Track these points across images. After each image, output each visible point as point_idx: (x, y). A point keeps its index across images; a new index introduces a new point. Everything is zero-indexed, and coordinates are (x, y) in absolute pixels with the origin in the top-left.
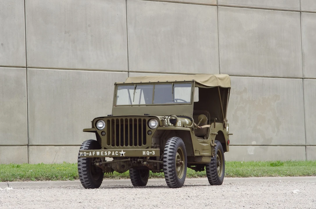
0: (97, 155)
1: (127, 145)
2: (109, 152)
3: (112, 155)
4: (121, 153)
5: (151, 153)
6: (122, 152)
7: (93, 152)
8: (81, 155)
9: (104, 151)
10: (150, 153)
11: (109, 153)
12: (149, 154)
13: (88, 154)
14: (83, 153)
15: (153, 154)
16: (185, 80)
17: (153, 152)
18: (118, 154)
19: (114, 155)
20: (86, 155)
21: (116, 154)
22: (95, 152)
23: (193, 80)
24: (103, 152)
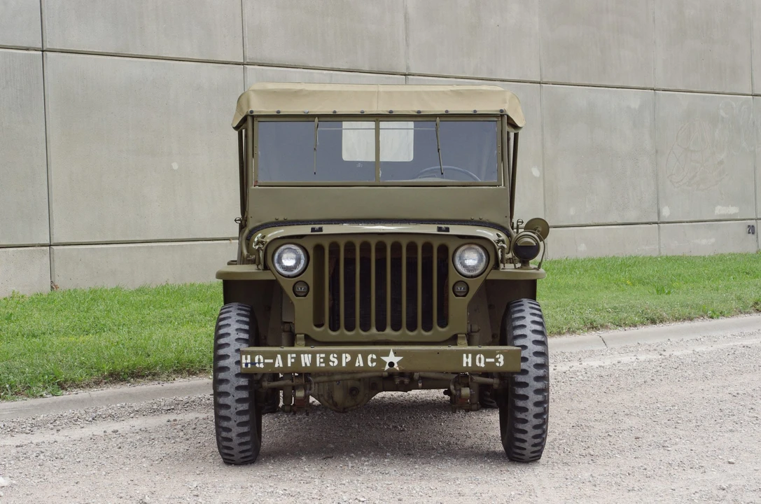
0: (303, 365)
1: (381, 328)
2: (344, 355)
3: (357, 365)
4: (387, 360)
5: (493, 360)
6: (392, 358)
7: (289, 356)
8: (247, 364)
9: (328, 354)
10: (488, 360)
11: (346, 358)
12: (483, 365)
13: (271, 361)
14: (253, 359)
15: (498, 364)
16: (475, 111)
17: (498, 356)
18: (374, 364)
19: (362, 365)
20: (262, 365)
21: (370, 364)
22: (294, 355)
23: (502, 111)
24: (323, 355)
